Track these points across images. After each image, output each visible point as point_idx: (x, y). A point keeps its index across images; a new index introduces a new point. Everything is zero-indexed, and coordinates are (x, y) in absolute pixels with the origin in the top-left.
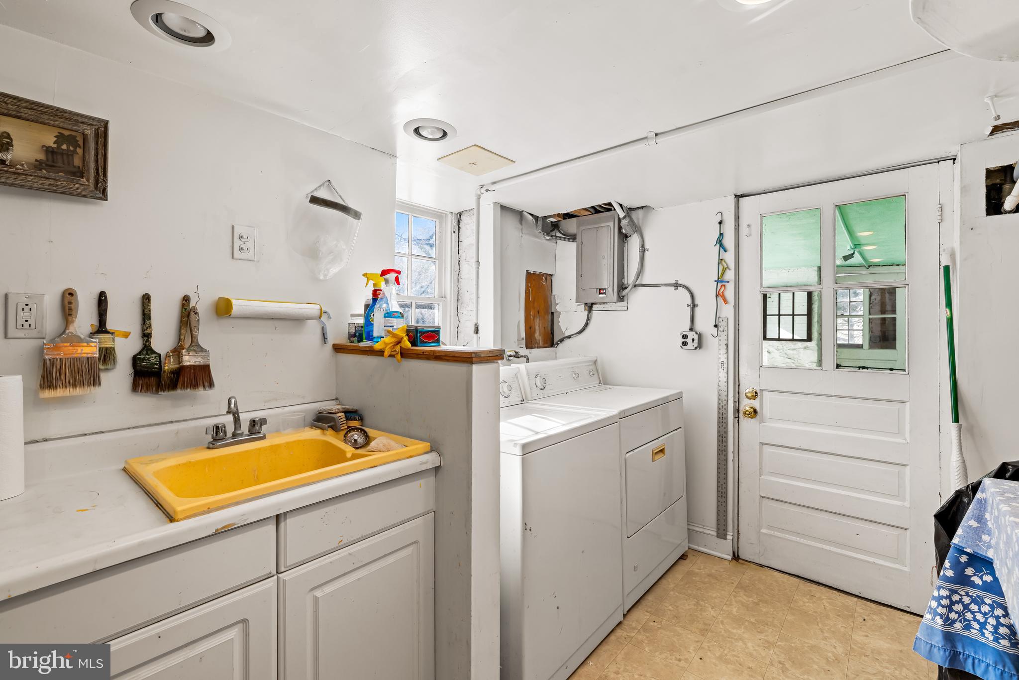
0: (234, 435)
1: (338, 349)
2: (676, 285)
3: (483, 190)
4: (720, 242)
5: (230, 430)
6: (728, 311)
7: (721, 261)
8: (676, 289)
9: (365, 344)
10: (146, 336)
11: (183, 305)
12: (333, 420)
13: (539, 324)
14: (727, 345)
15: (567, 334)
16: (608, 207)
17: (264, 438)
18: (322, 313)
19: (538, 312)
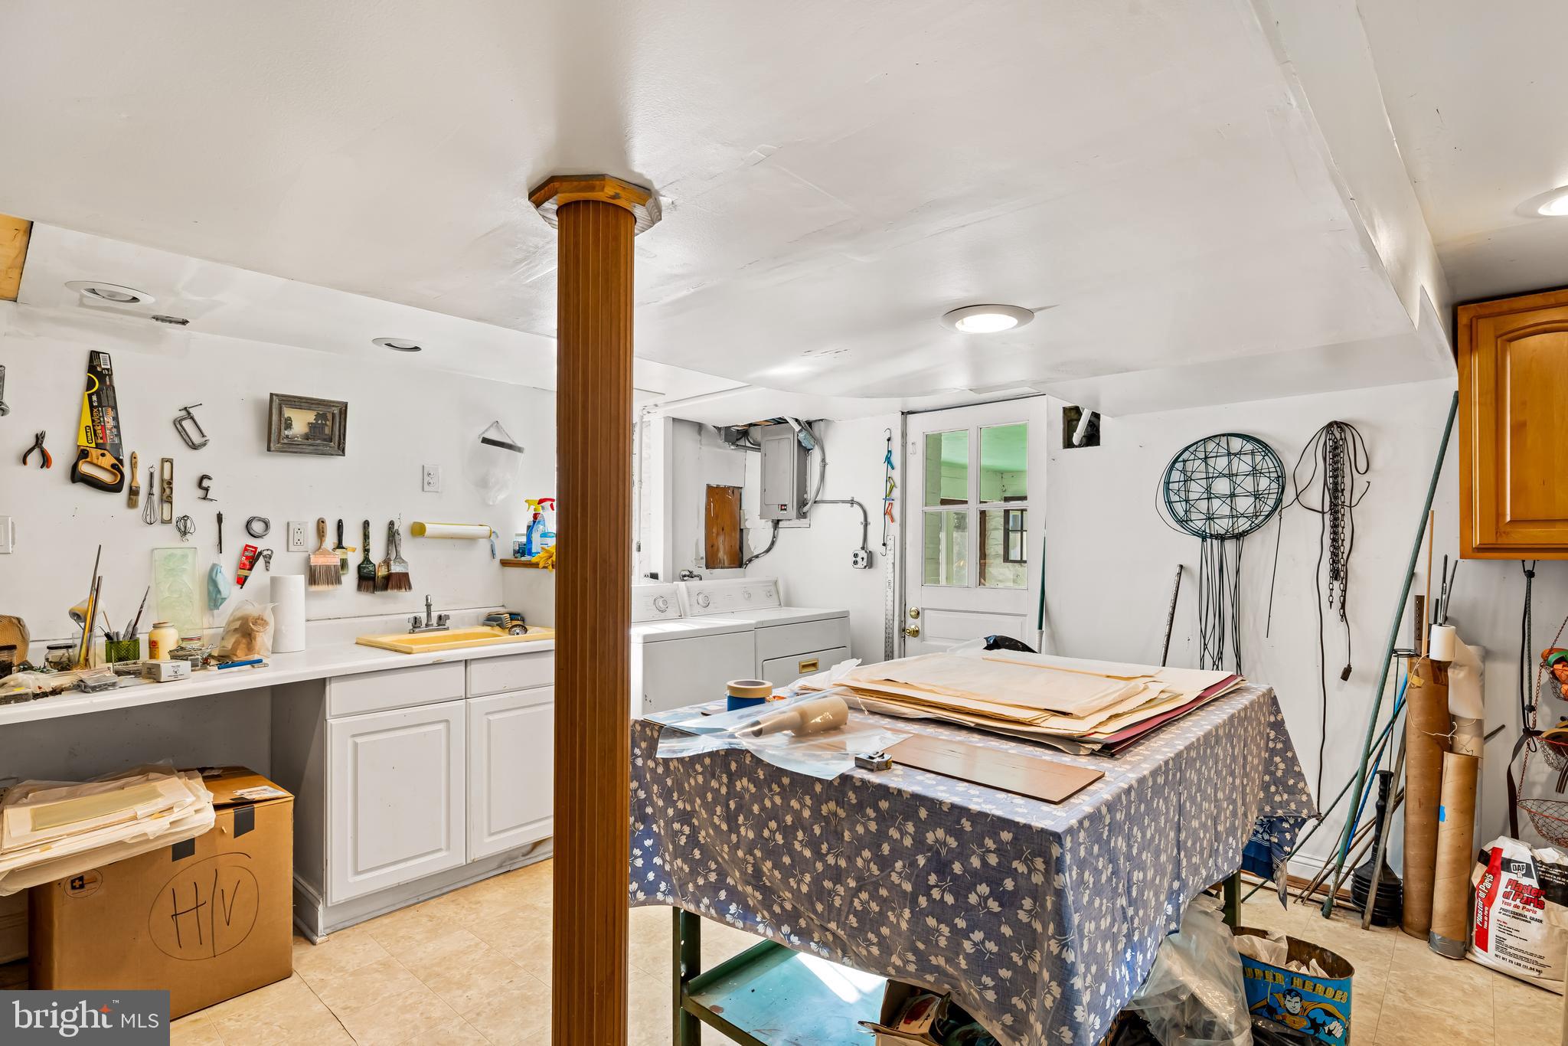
0: (427, 625)
1: (504, 563)
2: (852, 502)
3: (645, 412)
4: (888, 460)
5: (424, 621)
6: (894, 529)
7: (889, 479)
8: (852, 506)
9: (526, 558)
10: (366, 551)
11: (390, 529)
12: (500, 619)
13: (724, 542)
14: (894, 564)
15: (755, 554)
16: (780, 421)
17: (447, 629)
18: (492, 533)
19: (723, 530)
